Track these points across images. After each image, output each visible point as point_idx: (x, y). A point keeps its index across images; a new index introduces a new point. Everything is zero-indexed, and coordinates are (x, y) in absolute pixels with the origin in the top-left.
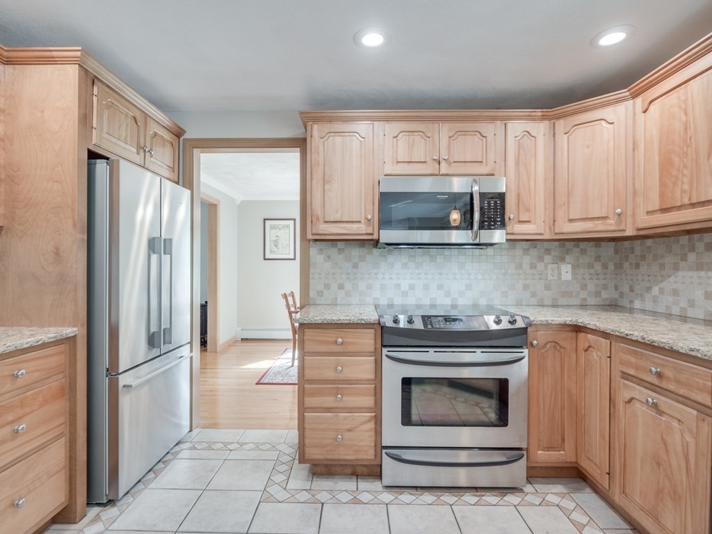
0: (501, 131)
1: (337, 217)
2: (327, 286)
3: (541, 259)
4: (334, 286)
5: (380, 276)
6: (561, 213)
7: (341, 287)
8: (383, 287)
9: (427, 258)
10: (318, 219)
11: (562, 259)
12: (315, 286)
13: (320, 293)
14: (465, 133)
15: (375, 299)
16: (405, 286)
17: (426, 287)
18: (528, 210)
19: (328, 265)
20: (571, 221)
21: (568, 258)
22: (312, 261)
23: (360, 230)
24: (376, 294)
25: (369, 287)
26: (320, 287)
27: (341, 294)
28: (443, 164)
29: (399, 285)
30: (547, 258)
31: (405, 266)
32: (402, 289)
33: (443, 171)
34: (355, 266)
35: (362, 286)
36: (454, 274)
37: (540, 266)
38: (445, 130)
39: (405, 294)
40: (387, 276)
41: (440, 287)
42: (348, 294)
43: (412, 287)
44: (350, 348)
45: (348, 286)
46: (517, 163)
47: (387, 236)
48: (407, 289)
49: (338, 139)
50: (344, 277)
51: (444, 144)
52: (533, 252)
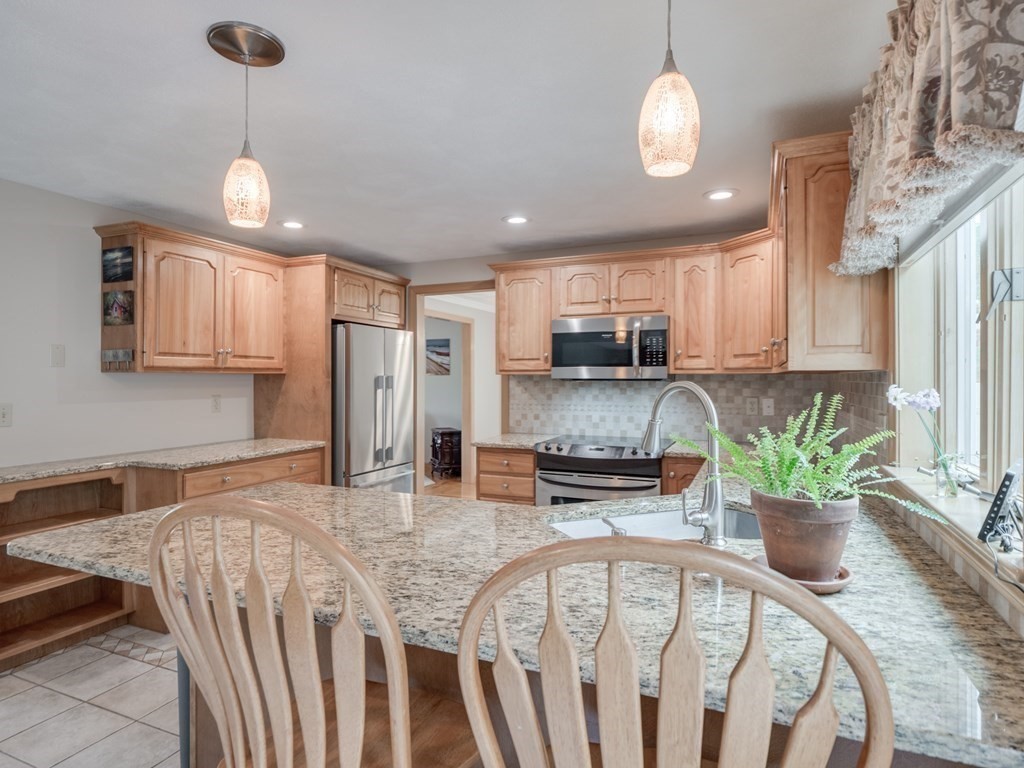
0: (669, 268)
1: (519, 355)
2: (524, 416)
3: (738, 392)
4: (531, 416)
5: (572, 407)
6: (728, 348)
7: (537, 417)
8: (575, 418)
9: (617, 391)
10: (504, 357)
11: (764, 393)
12: (514, 416)
13: (518, 423)
14: (634, 272)
15: (568, 429)
16: (596, 417)
17: (617, 420)
18: (697, 345)
19: (526, 396)
20: (736, 356)
21: (771, 392)
22: (512, 392)
24: (569, 424)
25: (562, 418)
26: (518, 417)
27: (536, 424)
28: (613, 303)
29: (590, 417)
30: (746, 392)
31: (596, 398)
32: (594, 421)
33: (612, 310)
34: (549, 397)
35: (556, 416)
36: (645, 407)
37: (738, 400)
38: (616, 269)
39: (596, 426)
40: (579, 408)
41: (630, 419)
42: (543, 424)
43: (603, 419)
45: (543, 416)
46: (686, 299)
47: (557, 372)
48: (598, 421)
49: (521, 286)
50: (540, 407)
51: (614, 284)
52: (730, 385)
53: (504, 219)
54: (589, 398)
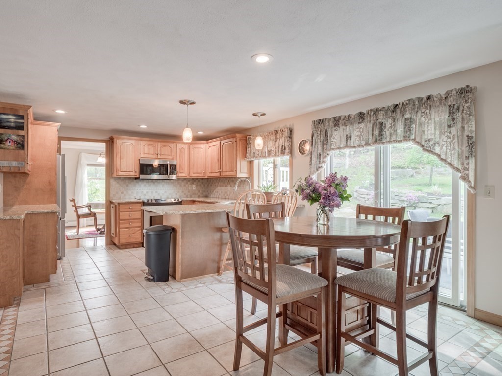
0: (175, 146)
1: (125, 170)
2: (117, 193)
3: (187, 183)
4: (120, 193)
5: (136, 189)
6: (191, 171)
7: (122, 193)
8: (137, 193)
9: (152, 183)
10: (118, 171)
11: (193, 183)
13: (114, 195)
14: (165, 146)
16: (145, 192)
17: (152, 193)
18: (183, 169)
19: (117, 185)
21: (195, 183)
22: (111, 184)
23: (133, 174)
24: (135, 195)
25: (132, 193)
27: (122, 196)
28: (159, 155)
29: (142, 192)
30: (189, 183)
31: (145, 185)
33: (159, 157)
34: (127, 185)
35: (130, 192)
36: (161, 188)
37: (187, 185)
38: (159, 145)
39: (145, 195)
40: (139, 189)
41: (156, 192)
42: (125, 195)
43: (147, 193)
44: (134, 210)
45: (125, 193)
46: (180, 156)
47: (142, 176)
50: (123, 189)
51: (159, 149)
52: (185, 181)
53: (139, 126)
54: (142, 185)
